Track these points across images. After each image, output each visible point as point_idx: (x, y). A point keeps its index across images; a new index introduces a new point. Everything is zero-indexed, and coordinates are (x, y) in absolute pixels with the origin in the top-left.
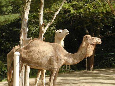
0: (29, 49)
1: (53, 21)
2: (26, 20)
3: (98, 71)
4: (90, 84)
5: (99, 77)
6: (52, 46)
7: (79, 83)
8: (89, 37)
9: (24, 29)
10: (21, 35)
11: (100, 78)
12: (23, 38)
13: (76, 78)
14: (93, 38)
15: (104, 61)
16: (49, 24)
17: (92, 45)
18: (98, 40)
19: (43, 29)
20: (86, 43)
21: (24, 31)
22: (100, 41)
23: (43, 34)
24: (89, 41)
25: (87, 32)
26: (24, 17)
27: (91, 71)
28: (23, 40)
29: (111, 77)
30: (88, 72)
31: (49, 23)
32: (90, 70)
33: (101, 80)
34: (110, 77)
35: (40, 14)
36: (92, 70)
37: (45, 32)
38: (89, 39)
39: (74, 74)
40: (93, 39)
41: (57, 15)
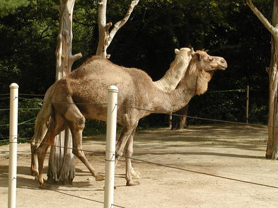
0: (82, 76)
1: (126, 19)
2: (70, 15)
3: (196, 129)
4: (190, 156)
5: (206, 143)
6: (131, 75)
7: (166, 154)
8: (203, 57)
9: (65, 36)
10: (59, 47)
11: (208, 144)
12: (63, 53)
13: (155, 144)
14: (211, 58)
15: (210, 107)
16: (118, 26)
17: (207, 72)
18: (220, 63)
19: (107, 37)
20: (197, 68)
21: (65, 38)
22: (225, 65)
23: (106, 47)
24: (202, 64)
25: (176, 40)
26: (65, 7)
27: (181, 130)
28: (62, 58)
29: (232, 142)
30: (174, 131)
31: (119, 23)
32: (178, 127)
33: (211, 148)
34: (230, 142)
35: (100, 3)
36: (184, 128)
37: (109, 43)
38: (204, 61)
39: (147, 135)
40: (210, 60)
41: (136, 7)
